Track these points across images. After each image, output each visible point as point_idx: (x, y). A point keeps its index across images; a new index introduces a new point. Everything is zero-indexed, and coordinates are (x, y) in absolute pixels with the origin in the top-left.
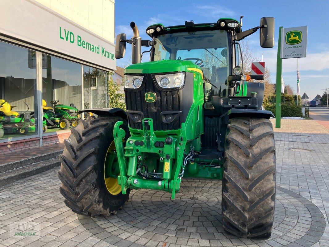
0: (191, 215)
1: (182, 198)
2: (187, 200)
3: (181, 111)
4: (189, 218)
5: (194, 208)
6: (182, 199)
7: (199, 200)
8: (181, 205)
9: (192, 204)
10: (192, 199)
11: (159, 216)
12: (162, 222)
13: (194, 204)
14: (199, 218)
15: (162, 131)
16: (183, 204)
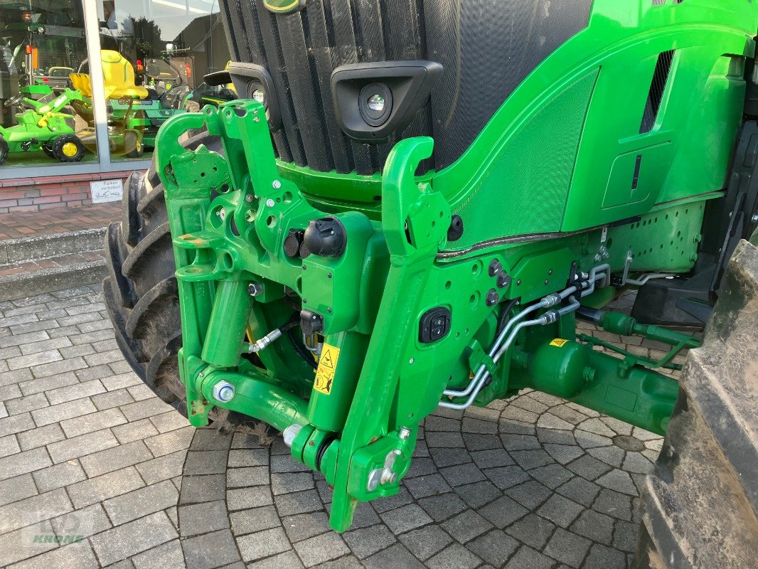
0: (565, 524)
1: (582, 426)
2: (598, 440)
3: (433, 66)
4: (548, 540)
5: (603, 488)
6: (577, 433)
7: (644, 453)
8: (557, 462)
9: (604, 468)
10: (619, 440)
11: (444, 489)
12: (434, 523)
13: (613, 468)
14: (595, 550)
15: (353, 177)
16: (566, 456)
